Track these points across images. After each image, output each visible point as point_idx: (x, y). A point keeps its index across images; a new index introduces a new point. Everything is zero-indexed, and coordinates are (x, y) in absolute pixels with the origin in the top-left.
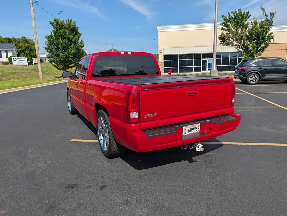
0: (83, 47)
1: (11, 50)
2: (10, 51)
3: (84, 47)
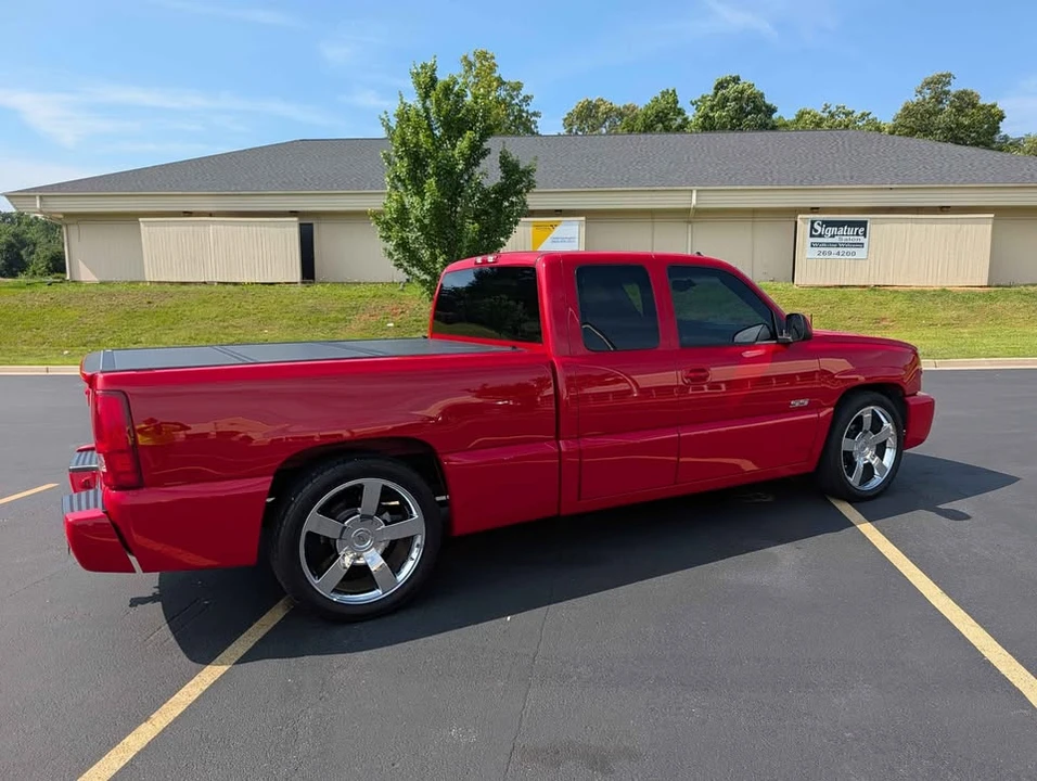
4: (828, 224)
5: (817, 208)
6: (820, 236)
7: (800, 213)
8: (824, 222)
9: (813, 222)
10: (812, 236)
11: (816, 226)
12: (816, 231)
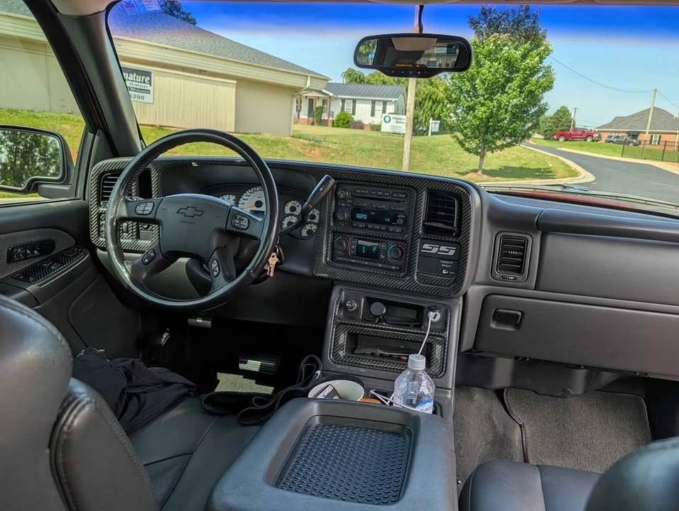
0: (548, 87)
1: (393, 100)
2: (391, 101)
3: (551, 88)
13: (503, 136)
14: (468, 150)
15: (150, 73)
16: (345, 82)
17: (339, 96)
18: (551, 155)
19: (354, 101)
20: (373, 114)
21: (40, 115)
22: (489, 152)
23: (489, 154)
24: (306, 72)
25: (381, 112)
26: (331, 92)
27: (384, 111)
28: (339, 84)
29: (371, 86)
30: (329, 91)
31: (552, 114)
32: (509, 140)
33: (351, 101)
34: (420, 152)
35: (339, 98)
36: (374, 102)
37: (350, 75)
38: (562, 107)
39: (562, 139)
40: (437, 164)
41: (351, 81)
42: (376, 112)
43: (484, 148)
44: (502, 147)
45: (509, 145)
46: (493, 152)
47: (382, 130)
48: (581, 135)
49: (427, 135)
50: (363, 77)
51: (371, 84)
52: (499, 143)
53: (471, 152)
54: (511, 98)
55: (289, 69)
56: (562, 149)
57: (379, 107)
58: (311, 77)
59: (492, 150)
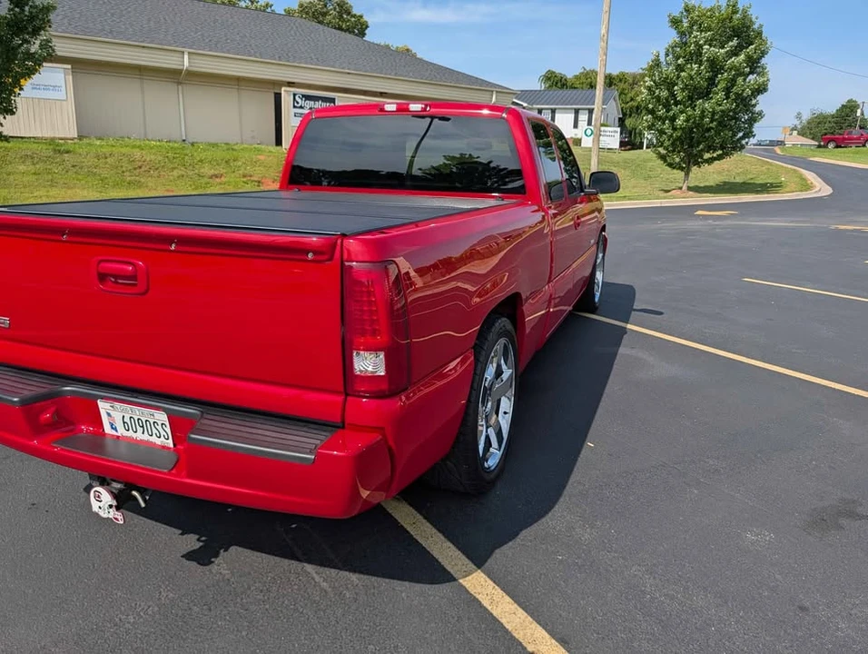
4: (307, 98)
5: (293, 83)
6: (301, 107)
7: (285, 86)
8: (303, 96)
9: (295, 95)
10: (294, 107)
11: (297, 98)
12: (298, 103)
13: (710, 148)
14: (670, 165)
15: (334, 99)
16: (543, 88)
17: (535, 106)
18: (790, 166)
19: (553, 111)
20: (576, 126)
21: (235, 147)
22: (695, 167)
23: (694, 169)
24: (491, 87)
25: (586, 123)
26: (526, 102)
27: (589, 123)
28: (536, 91)
29: (575, 91)
30: (522, 101)
31: (835, 111)
32: (720, 152)
33: (550, 111)
34: (625, 169)
35: (535, 109)
36: (577, 112)
37: (549, 79)
38: (849, 101)
39: (831, 146)
40: (642, 181)
41: (550, 86)
42: (580, 123)
43: (689, 162)
44: (710, 161)
45: (720, 158)
46: (700, 167)
47: (582, 145)
48: (859, 139)
49: (642, 148)
50: (566, 80)
51: (575, 88)
52: (707, 156)
53: (674, 168)
54: (717, 102)
55: (473, 84)
56: (816, 159)
57: (583, 117)
58: (497, 92)
59: (698, 164)
